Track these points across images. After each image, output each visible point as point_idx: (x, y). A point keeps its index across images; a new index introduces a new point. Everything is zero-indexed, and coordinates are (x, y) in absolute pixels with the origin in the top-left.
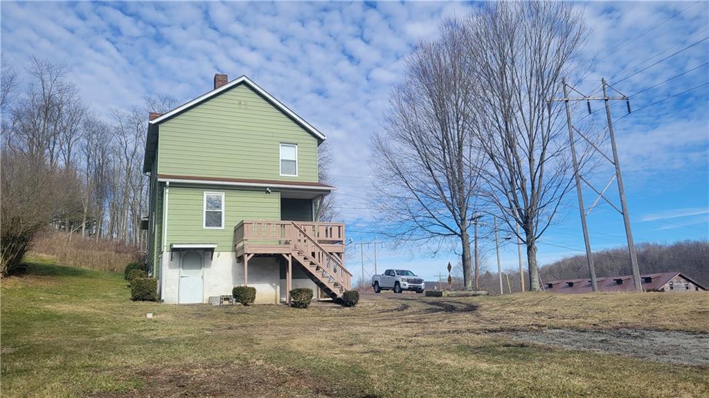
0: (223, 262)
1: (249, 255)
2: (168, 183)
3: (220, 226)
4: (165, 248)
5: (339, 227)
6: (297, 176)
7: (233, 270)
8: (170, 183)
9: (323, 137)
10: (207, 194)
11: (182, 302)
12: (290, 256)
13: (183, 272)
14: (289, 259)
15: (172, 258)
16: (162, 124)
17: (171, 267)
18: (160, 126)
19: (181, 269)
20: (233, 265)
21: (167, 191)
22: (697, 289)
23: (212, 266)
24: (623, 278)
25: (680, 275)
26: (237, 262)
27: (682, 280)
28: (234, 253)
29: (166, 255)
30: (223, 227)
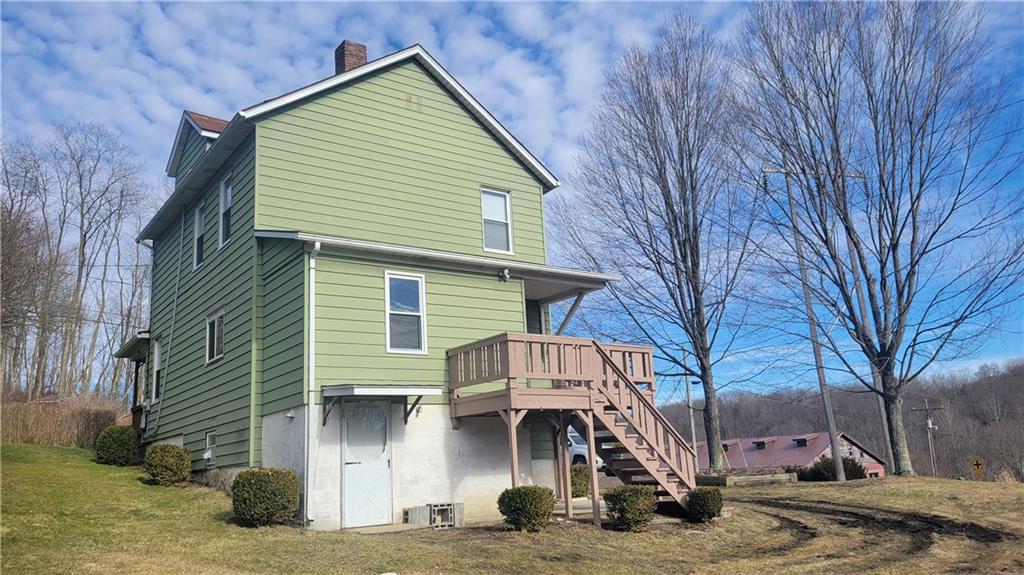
0: (429, 427)
1: (517, 411)
2: (318, 245)
3: (419, 346)
4: (312, 394)
5: (643, 354)
6: (511, 253)
7: (447, 447)
8: (323, 245)
9: (554, 182)
10: (391, 274)
11: (349, 523)
12: (590, 414)
13: (350, 452)
14: (589, 421)
15: (325, 420)
16: (262, 123)
17: (322, 440)
18: (258, 125)
19: (345, 445)
20: (447, 434)
21: (313, 262)
22: (862, 455)
23: (405, 438)
24: (765, 440)
25: (843, 436)
26: (454, 429)
27: (845, 443)
28: (447, 407)
29: (314, 411)
30: (424, 351)
